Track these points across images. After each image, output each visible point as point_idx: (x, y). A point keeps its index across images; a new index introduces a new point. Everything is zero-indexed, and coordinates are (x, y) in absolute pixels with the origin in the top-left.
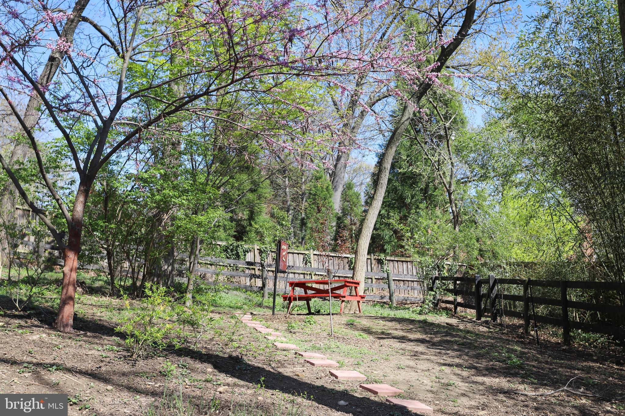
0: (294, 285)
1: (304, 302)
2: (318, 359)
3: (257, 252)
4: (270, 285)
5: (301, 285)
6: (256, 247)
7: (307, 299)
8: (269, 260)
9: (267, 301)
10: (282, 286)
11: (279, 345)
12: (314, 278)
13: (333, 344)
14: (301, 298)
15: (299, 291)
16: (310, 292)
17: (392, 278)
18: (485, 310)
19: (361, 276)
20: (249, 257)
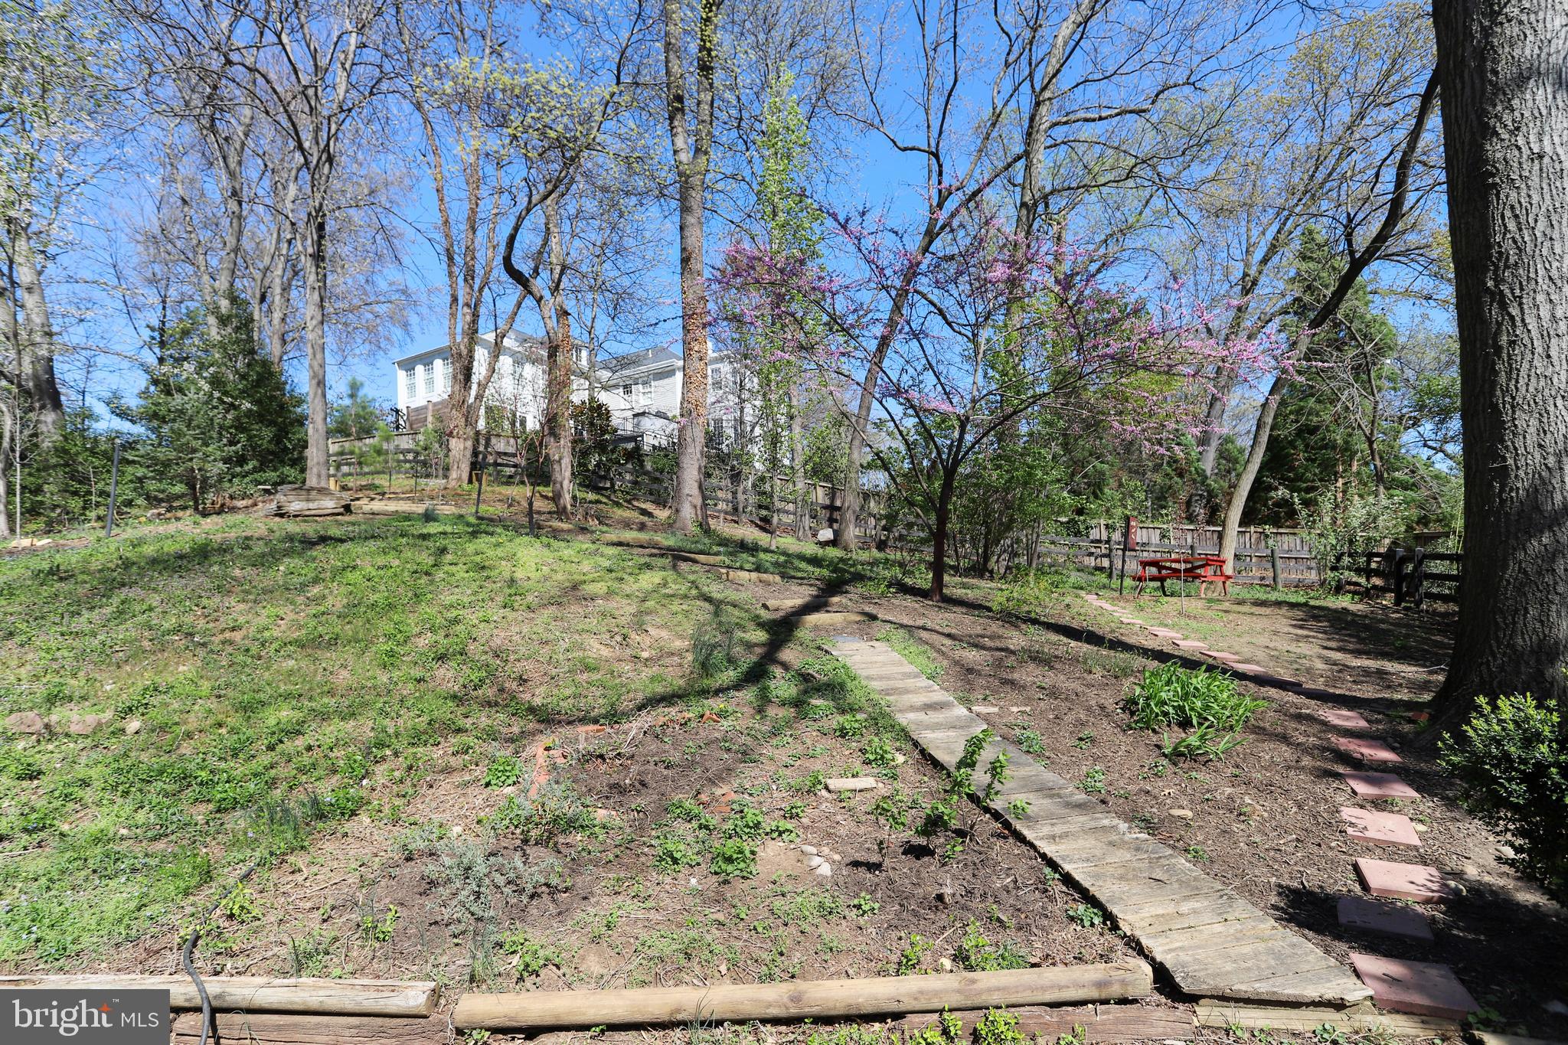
0: (1145, 564)
1: (1159, 584)
2: (1162, 632)
3: (1103, 528)
4: (1118, 564)
5: (1154, 563)
6: (1103, 522)
7: (1162, 579)
8: (1117, 536)
9: (1115, 583)
10: (1132, 566)
11: (1125, 621)
12: (1173, 556)
13: (1183, 622)
14: (1153, 579)
15: (1154, 570)
16: (1164, 572)
17: (1278, 554)
18: (1408, 594)
19: (1228, 554)
20: (1094, 534)
